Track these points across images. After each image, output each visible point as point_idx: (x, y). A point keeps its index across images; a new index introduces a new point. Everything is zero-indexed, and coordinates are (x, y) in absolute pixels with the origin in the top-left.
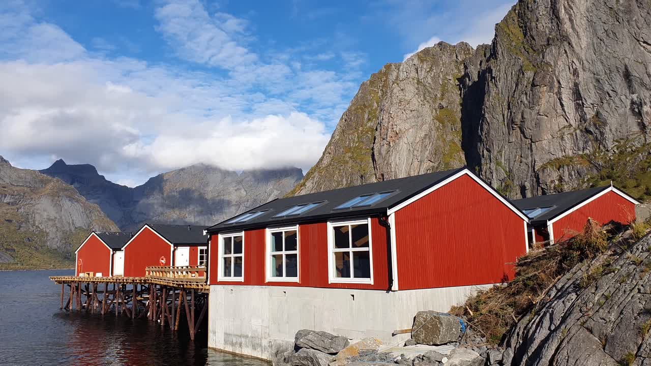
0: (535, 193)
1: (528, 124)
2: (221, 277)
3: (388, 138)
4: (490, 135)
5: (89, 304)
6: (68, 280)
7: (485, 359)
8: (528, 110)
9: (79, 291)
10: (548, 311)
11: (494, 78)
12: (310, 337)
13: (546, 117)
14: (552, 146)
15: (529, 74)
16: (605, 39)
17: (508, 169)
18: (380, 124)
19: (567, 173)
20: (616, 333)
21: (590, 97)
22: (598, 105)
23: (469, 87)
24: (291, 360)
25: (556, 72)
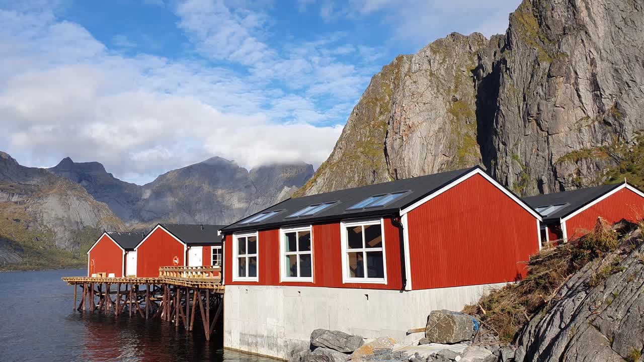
0: (552, 187)
1: (544, 116)
2: (236, 277)
3: (401, 132)
4: (506, 127)
5: (102, 305)
6: (80, 280)
7: (497, 357)
8: (544, 102)
9: (92, 292)
10: (558, 310)
11: (509, 69)
12: (325, 336)
13: (562, 109)
14: (569, 139)
15: (545, 65)
16: (622, 28)
17: (524, 163)
18: (392, 117)
19: (585, 167)
20: (623, 331)
21: (609, 88)
22: (617, 95)
23: (483, 78)
24: (307, 360)
25: (573, 62)
